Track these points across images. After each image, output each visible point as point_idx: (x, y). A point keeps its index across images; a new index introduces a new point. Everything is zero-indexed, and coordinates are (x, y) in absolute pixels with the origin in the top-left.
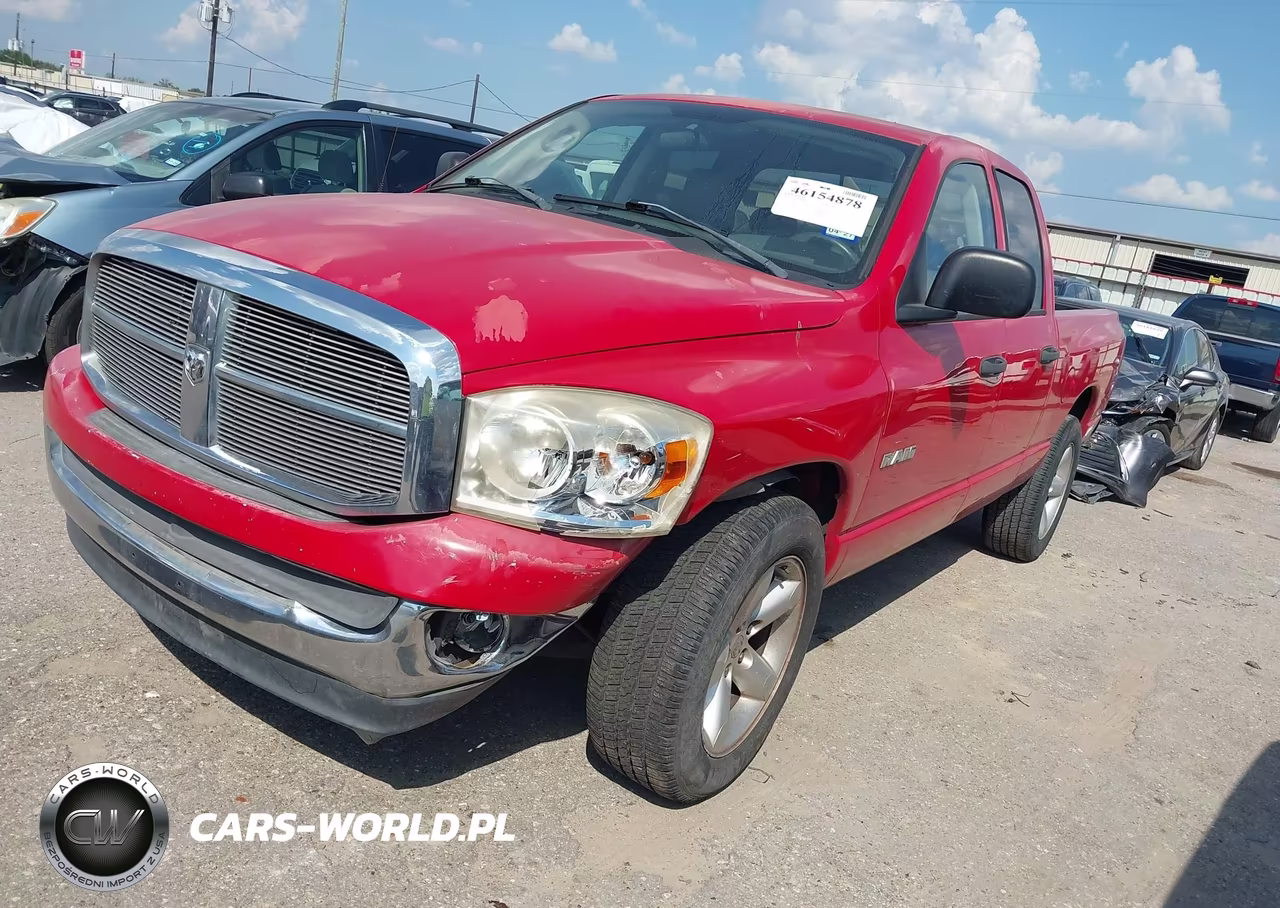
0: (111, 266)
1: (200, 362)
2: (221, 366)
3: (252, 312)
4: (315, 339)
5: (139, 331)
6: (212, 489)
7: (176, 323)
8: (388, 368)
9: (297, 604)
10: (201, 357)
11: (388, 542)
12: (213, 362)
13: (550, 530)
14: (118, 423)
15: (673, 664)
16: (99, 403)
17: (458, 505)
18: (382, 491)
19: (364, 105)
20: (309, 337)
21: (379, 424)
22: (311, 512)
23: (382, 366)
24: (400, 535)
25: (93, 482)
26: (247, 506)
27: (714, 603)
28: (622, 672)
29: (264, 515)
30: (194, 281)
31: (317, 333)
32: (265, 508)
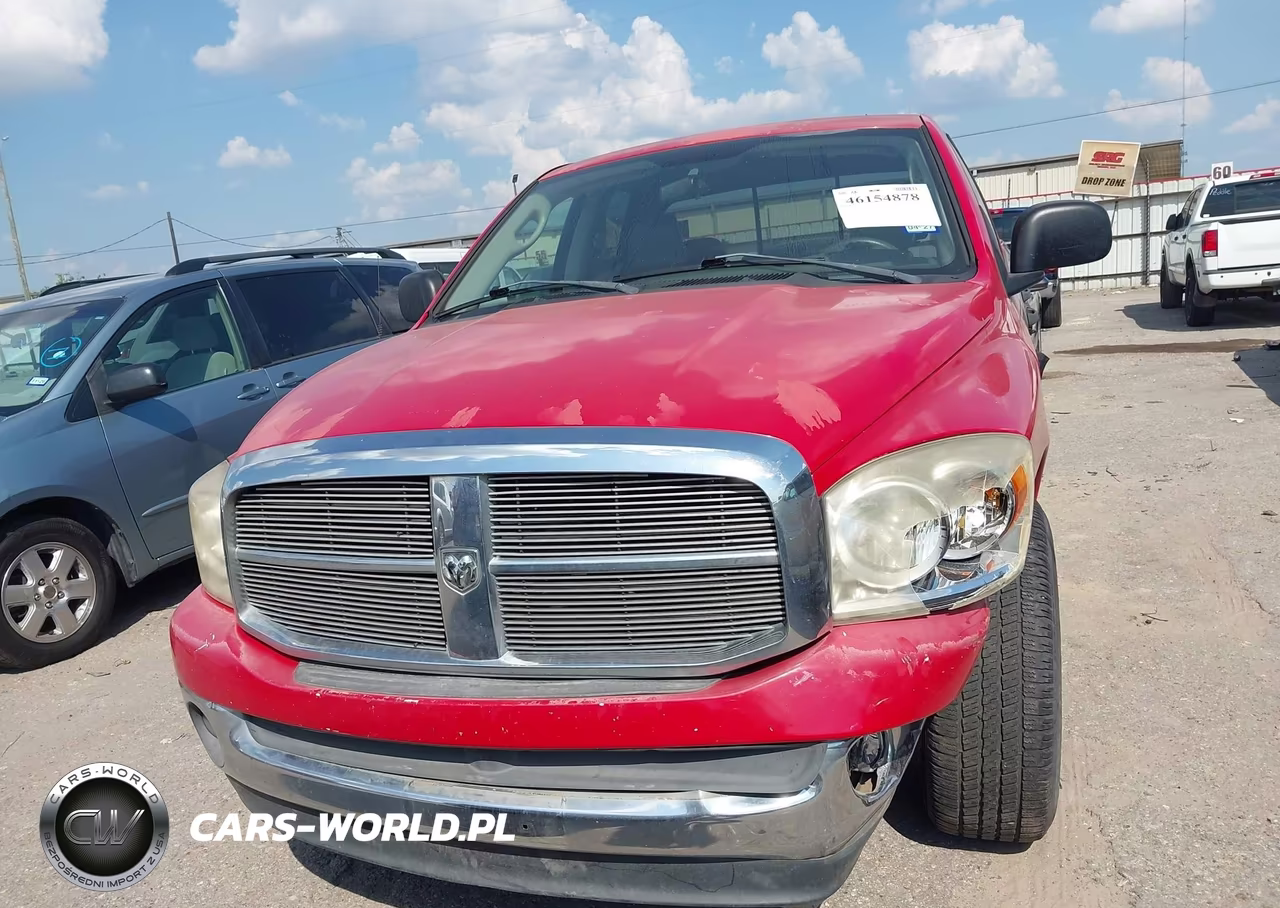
0: (259, 498)
1: (466, 566)
2: (495, 561)
3: (521, 489)
4: (620, 493)
5: (327, 559)
6: (548, 702)
7: (405, 533)
8: (725, 496)
9: (701, 793)
10: (467, 559)
11: (795, 685)
12: (484, 560)
13: (939, 609)
14: (340, 673)
15: (1036, 702)
16: (291, 660)
17: (836, 618)
18: (750, 632)
19: (207, 261)
20: (612, 493)
21: (737, 559)
22: (679, 685)
23: (718, 496)
24: (805, 672)
25: (322, 753)
26: (606, 705)
27: (1049, 625)
28: (976, 733)
29: (633, 709)
30: (426, 479)
31: (620, 486)
32: (630, 700)
